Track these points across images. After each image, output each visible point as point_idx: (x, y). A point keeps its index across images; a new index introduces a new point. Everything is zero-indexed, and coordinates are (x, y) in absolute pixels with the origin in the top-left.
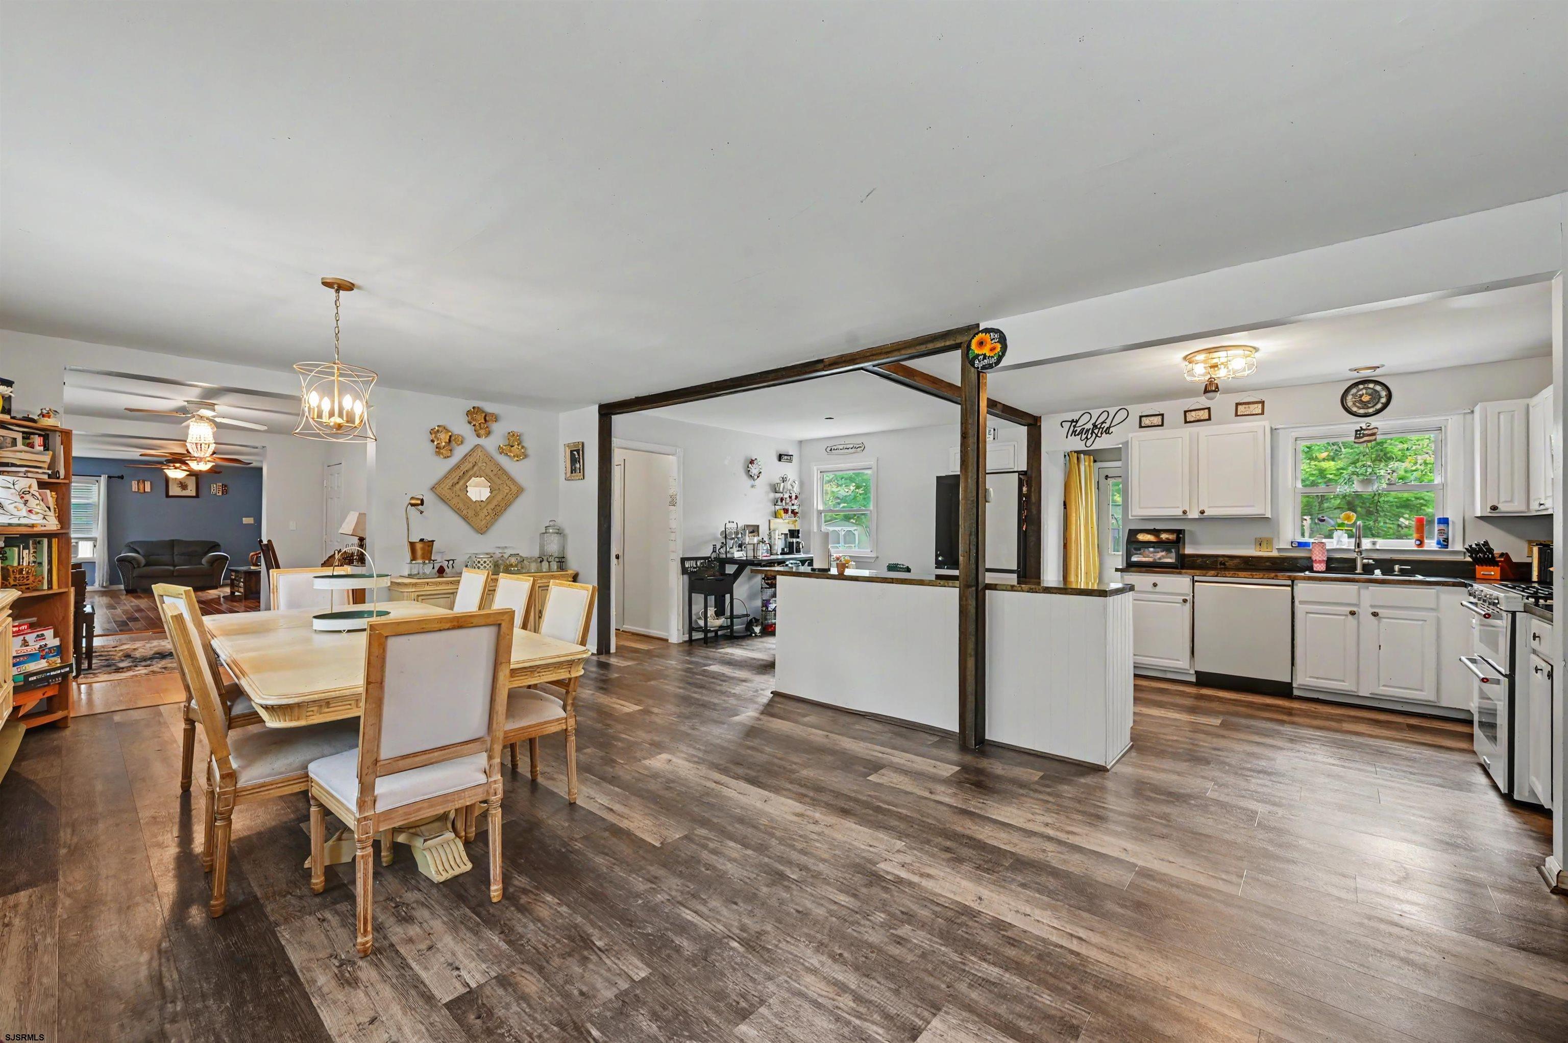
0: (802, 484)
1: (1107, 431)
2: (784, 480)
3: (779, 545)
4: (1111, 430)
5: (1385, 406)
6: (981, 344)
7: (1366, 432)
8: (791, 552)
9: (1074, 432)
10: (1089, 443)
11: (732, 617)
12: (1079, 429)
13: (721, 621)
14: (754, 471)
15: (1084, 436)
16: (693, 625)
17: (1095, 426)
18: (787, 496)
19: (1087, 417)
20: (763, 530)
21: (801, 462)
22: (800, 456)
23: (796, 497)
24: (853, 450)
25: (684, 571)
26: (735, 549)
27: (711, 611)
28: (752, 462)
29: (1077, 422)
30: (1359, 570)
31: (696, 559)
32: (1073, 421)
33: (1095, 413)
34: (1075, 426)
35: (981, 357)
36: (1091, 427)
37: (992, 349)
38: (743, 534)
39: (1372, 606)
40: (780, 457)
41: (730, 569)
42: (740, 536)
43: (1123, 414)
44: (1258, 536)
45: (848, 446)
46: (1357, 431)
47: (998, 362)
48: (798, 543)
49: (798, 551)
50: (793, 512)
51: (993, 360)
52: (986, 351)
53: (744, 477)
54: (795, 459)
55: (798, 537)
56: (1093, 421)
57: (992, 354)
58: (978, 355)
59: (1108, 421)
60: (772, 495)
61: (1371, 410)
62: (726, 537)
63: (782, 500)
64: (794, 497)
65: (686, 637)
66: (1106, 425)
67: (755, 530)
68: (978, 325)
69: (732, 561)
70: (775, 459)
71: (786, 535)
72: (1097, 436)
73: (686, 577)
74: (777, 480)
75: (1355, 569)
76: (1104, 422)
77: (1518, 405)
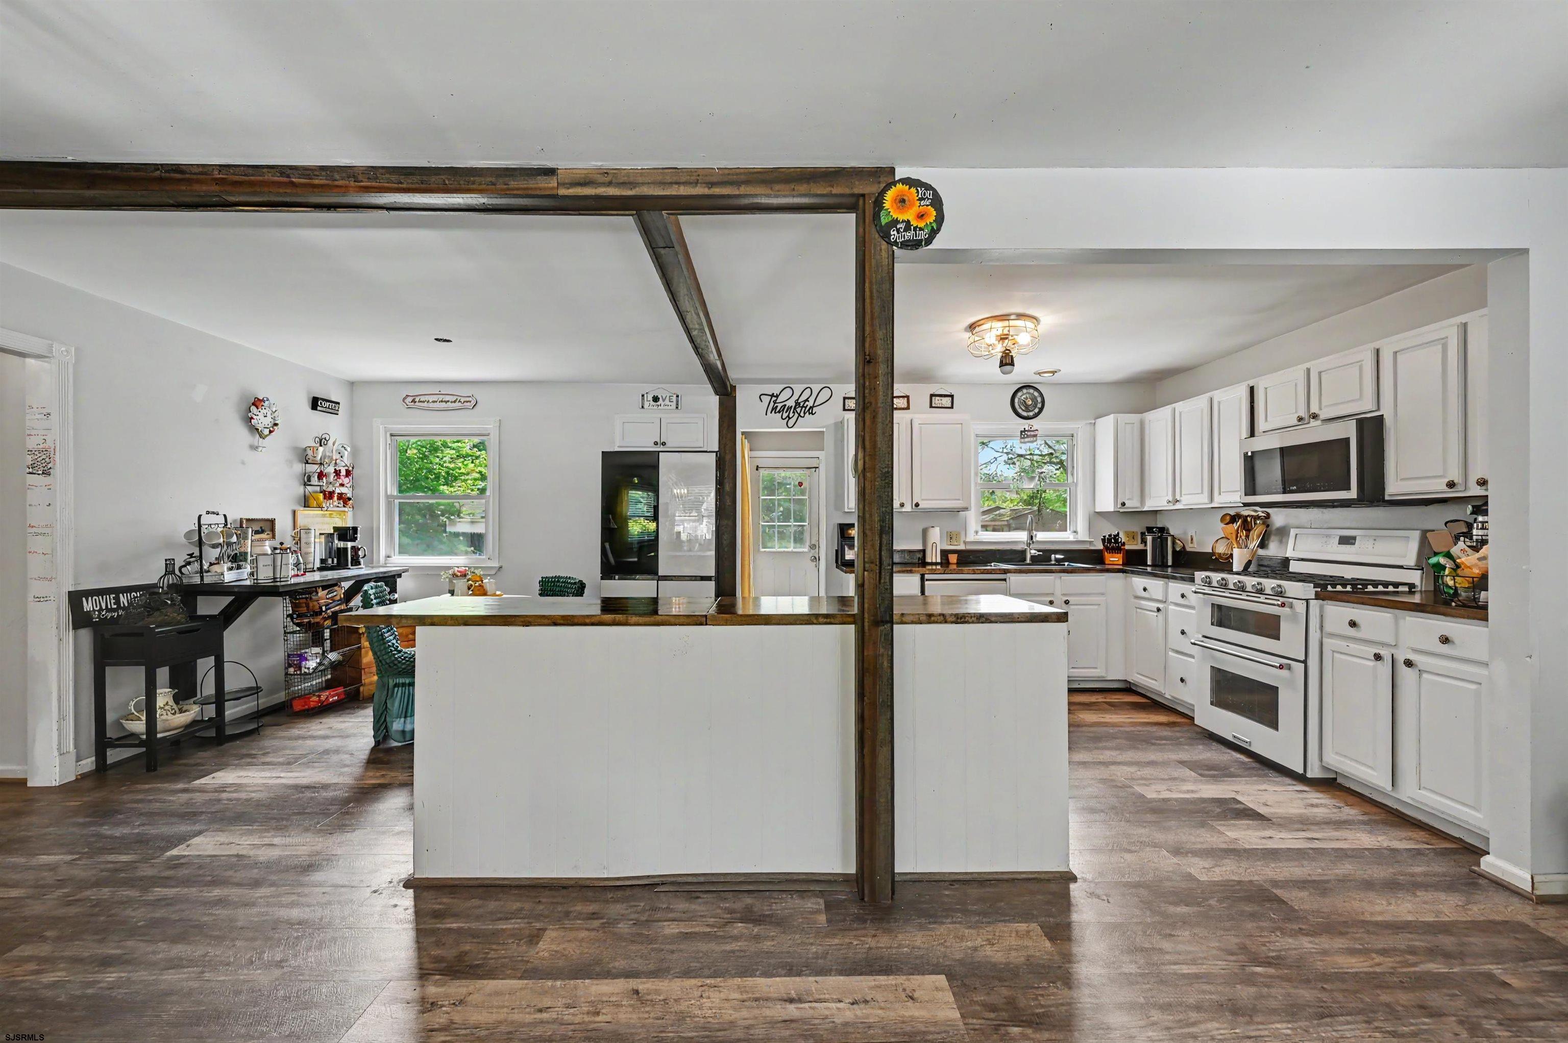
0: (355, 453)
1: (811, 411)
2: (322, 442)
3: (317, 551)
4: (815, 410)
5: (1041, 410)
6: (902, 201)
7: (1029, 433)
8: (342, 565)
9: (774, 409)
10: (791, 422)
11: (220, 698)
12: (780, 406)
13: (192, 712)
14: (262, 419)
15: (785, 415)
16: (111, 733)
17: (797, 403)
18: (330, 470)
19: (788, 392)
20: (283, 526)
21: (352, 415)
22: (352, 406)
23: (348, 473)
24: (457, 404)
25: (80, 620)
26: (225, 566)
27: (164, 697)
28: (257, 403)
29: (777, 396)
30: (1028, 561)
31: (117, 591)
32: (772, 395)
33: (798, 388)
34: (775, 402)
35: (901, 226)
36: (794, 405)
37: (921, 216)
38: (242, 536)
39: (1064, 595)
40: (315, 403)
41: (209, 607)
42: (234, 539)
43: (825, 394)
44: (949, 530)
45: (447, 398)
46: (1021, 432)
47: (929, 241)
48: (355, 550)
49: (356, 562)
50: (341, 496)
51: (923, 235)
52: (909, 215)
53: (243, 432)
54: (342, 409)
55: (354, 539)
56: (795, 397)
57: (921, 225)
58: (895, 222)
59: (812, 400)
60: (299, 467)
61: (1031, 414)
62: (200, 543)
63: (321, 475)
64: (343, 473)
65: (89, 764)
66: (810, 404)
67: (268, 527)
68: (892, 171)
69: (218, 589)
70: (306, 406)
71: (331, 535)
72: (799, 415)
73: (86, 635)
74: (309, 442)
75: (1025, 560)
76: (807, 400)
77: (1134, 418)
